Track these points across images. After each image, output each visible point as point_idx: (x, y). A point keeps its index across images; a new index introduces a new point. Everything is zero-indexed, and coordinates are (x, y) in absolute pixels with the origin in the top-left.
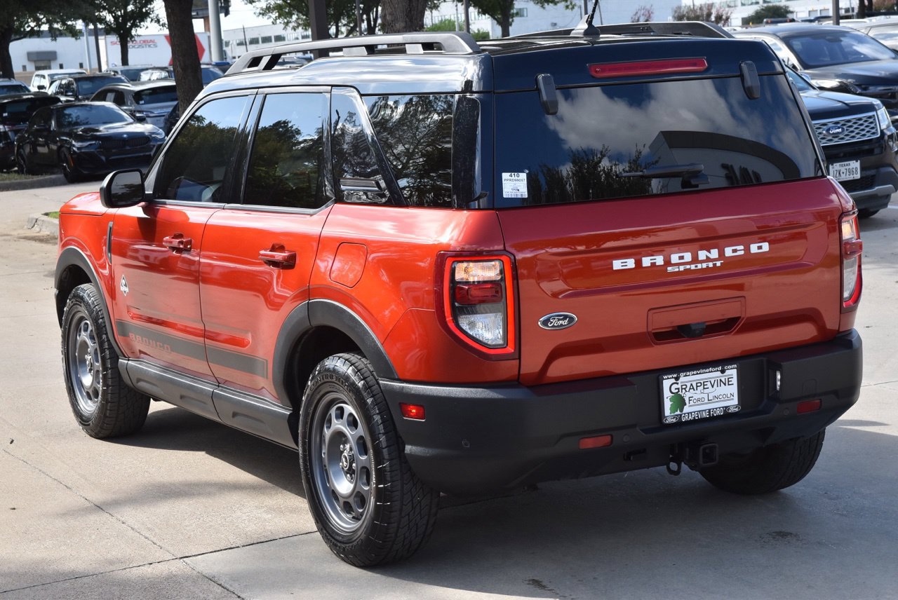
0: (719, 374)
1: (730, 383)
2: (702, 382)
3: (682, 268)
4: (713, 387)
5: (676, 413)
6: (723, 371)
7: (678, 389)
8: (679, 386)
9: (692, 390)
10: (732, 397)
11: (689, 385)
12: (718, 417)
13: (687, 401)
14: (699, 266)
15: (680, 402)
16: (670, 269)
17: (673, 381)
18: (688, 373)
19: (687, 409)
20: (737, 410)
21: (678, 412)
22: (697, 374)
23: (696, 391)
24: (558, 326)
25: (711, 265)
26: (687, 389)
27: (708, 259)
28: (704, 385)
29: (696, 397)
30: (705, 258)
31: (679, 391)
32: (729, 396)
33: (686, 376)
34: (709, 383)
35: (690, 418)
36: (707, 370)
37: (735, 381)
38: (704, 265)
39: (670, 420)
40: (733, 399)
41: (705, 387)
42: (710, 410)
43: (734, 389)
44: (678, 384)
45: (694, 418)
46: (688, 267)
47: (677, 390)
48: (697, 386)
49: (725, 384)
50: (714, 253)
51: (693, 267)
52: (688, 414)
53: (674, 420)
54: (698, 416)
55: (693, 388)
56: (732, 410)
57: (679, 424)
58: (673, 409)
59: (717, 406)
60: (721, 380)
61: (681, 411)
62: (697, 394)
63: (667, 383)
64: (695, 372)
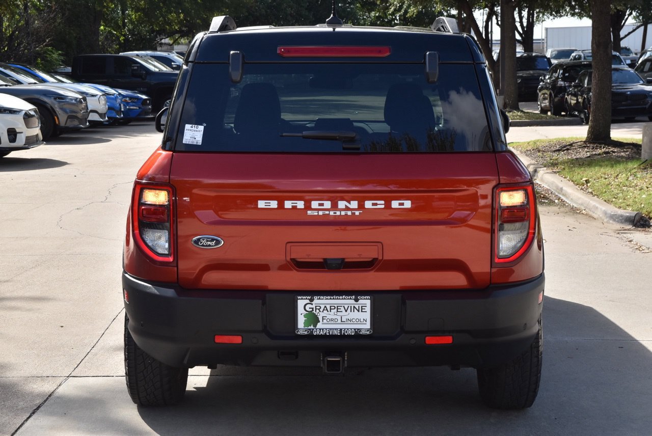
0: (353, 302)
1: (363, 310)
2: (336, 306)
3: (321, 213)
4: (346, 311)
5: (310, 327)
6: (357, 300)
7: (313, 308)
8: (313, 306)
9: (325, 311)
10: (365, 322)
11: (323, 307)
12: (349, 336)
13: (321, 319)
14: (338, 213)
15: (313, 319)
16: (309, 212)
17: (308, 301)
18: (322, 297)
19: (319, 326)
20: (368, 333)
21: (312, 327)
22: (331, 299)
23: (329, 313)
24: (207, 246)
25: (349, 213)
26: (321, 310)
27: (347, 209)
28: (337, 309)
29: (330, 317)
30: (344, 207)
31: (313, 310)
32: (362, 320)
33: (320, 299)
34: (342, 308)
35: (322, 333)
36: (341, 297)
37: (368, 309)
38: (343, 213)
39: (301, 332)
40: (366, 324)
41: (339, 310)
42: (341, 329)
43: (367, 315)
44: (312, 304)
45: (326, 333)
46: (327, 212)
47: (311, 310)
48: (331, 309)
49: (359, 311)
50: (354, 204)
51: (332, 213)
52: (320, 329)
53: (306, 333)
54: (329, 333)
55: (327, 310)
56: (363, 332)
57: (310, 336)
58: (306, 323)
59: (349, 327)
60: (354, 307)
61: (315, 326)
62: (331, 315)
63: (301, 303)
64: (329, 297)
